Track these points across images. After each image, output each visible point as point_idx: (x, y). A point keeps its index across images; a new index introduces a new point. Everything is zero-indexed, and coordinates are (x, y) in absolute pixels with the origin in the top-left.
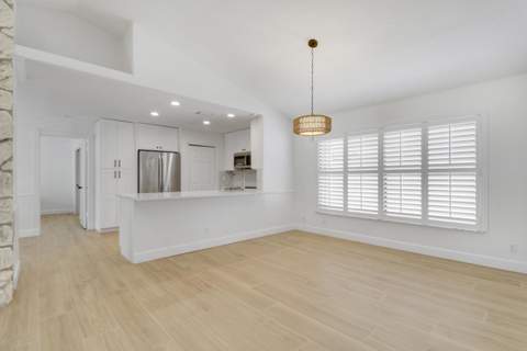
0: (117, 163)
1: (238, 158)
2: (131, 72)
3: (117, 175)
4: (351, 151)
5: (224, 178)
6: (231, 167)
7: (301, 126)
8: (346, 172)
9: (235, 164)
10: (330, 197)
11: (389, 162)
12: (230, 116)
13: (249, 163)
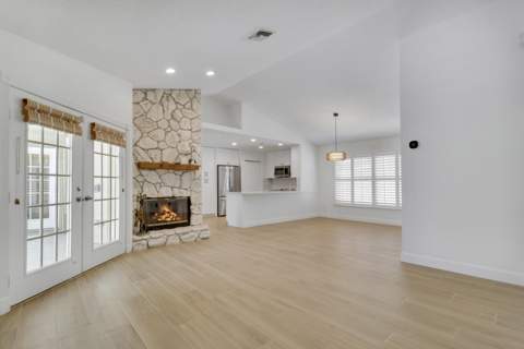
1: (277, 170)
2: (241, 128)
3: (206, 181)
5: (266, 184)
6: (272, 175)
9: (276, 174)
10: (343, 194)
11: (379, 174)
12: (280, 145)
13: (286, 173)
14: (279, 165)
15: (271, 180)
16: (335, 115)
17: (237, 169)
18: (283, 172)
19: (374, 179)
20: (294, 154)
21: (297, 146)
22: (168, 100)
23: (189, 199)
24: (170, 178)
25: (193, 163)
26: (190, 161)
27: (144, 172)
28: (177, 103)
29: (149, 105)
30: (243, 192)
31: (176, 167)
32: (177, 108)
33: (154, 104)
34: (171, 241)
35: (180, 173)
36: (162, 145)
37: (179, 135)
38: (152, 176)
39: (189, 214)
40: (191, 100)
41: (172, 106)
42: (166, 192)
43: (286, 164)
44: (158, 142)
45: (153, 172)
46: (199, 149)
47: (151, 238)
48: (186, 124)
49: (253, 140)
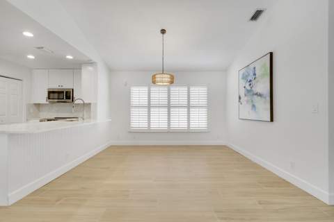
4: (152, 95)
5: (32, 111)
7: (157, 79)
9: (49, 97)
11: (173, 102)
12: (70, 57)
13: (68, 97)
14: (55, 86)
15: (38, 105)
16: (163, 31)
18: (61, 96)
21: (90, 63)
43: (66, 85)
49: (28, 34)
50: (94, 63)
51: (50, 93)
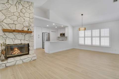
0: (39, 35)
1: (61, 34)
2: (49, 19)
3: (39, 38)
4: (86, 33)
7: (80, 29)
8: (85, 37)
9: (60, 35)
10: (81, 42)
11: (93, 35)
12: (62, 26)
13: (64, 35)
14: (61, 33)
15: (59, 37)
16: (82, 15)
17: (49, 34)
18: (62, 35)
19: (92, 37)
20: (66, 29)
22: (19, 4)
23: (28, 44)
24: (20, 36)
25: (30, 30)
26: (28, 29)
27: (6, 33)
28: (23, 6)
29: (10, 5)
30: (51, 41)
31: (22, 32)
32: (23, 8)
33: (12, 5)
34: (18, 63)
35: (25, 34)
36: (15, 23)
37: (24, 19)
38: (11, 35)
39: (29, 50)
40: (29, 6)
41: (21, 7)
42: (17, 42)
43: (64, 32)
44: (14, 21)
45: (11, 33)
46: (32, 25)
47: (8, 62)
48: (27, 15)
49: (54, 24)
50: (68, 26)
51: (60, 34)
